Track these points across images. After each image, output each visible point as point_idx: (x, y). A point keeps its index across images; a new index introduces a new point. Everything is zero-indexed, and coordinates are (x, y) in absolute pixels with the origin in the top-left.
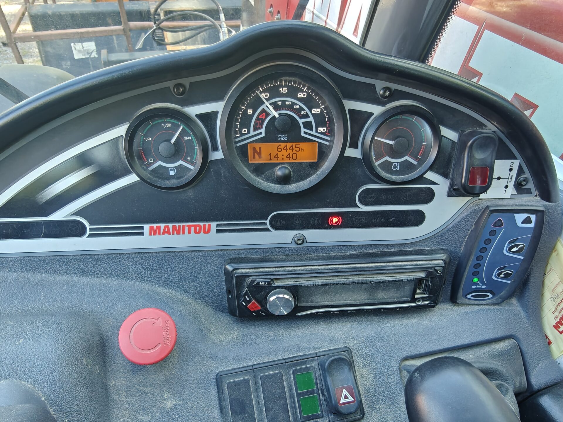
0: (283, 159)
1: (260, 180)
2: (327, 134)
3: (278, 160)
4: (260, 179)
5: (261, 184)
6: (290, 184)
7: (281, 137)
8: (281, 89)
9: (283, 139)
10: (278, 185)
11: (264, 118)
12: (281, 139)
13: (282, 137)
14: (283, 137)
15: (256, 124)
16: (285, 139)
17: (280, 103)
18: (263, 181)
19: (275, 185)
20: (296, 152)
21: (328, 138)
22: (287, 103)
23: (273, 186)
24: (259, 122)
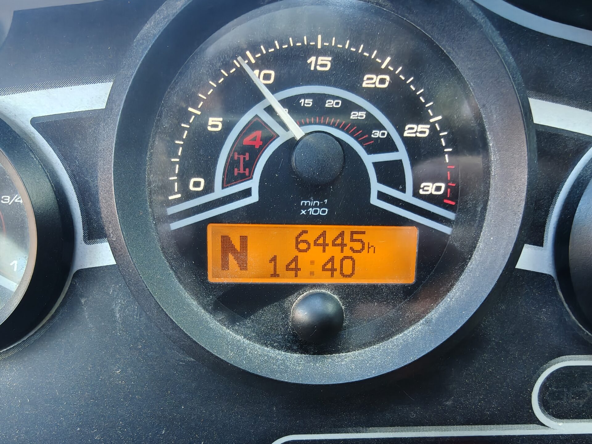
0: (312, 273)
1: (238, 337)
2: (446, 201)
3: (296, 276)
4: (237, 332)
5: (241, 349)
6: (338, 351)
7: (308, 207)
8: (313, 59)
9: (316, 211)
10: (296, 355)
11: (257, 147)
12: (308, 212)
13: (313, 207)
14: (316, 206)
15: (231, 164)
16: (320, 212)
17: (308, 103)
18: (247, 342)
19: (289, 354)
20: (350, 254)
21: (450, 215)
22: (330, 104)
23: (279, 357)
24: (242, 157)
